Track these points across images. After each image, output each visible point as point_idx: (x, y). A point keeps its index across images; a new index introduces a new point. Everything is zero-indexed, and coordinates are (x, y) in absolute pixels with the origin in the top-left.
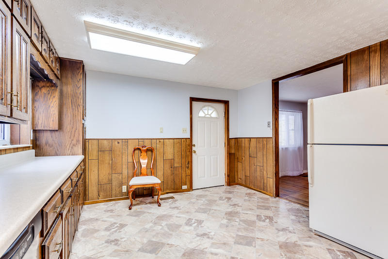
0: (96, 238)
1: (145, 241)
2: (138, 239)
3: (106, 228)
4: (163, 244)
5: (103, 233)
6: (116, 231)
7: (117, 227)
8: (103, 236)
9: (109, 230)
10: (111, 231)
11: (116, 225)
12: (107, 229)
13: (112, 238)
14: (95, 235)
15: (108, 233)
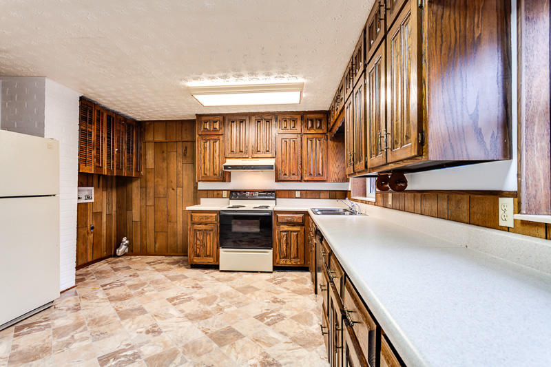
0: (295, 309)
1: (248, 295)
2: (254, 298)
3: (283, 319)
4: (237, 290)
5: (287, 313)
6: (272, 312)
7: (269, 317)
8: (288, 310)
9: (279, 315)
10: (277, 313)
11: (269, 320)
12: (282, 317)
13: (278, 305)
14: (296, 313)
15: (281, 312)
